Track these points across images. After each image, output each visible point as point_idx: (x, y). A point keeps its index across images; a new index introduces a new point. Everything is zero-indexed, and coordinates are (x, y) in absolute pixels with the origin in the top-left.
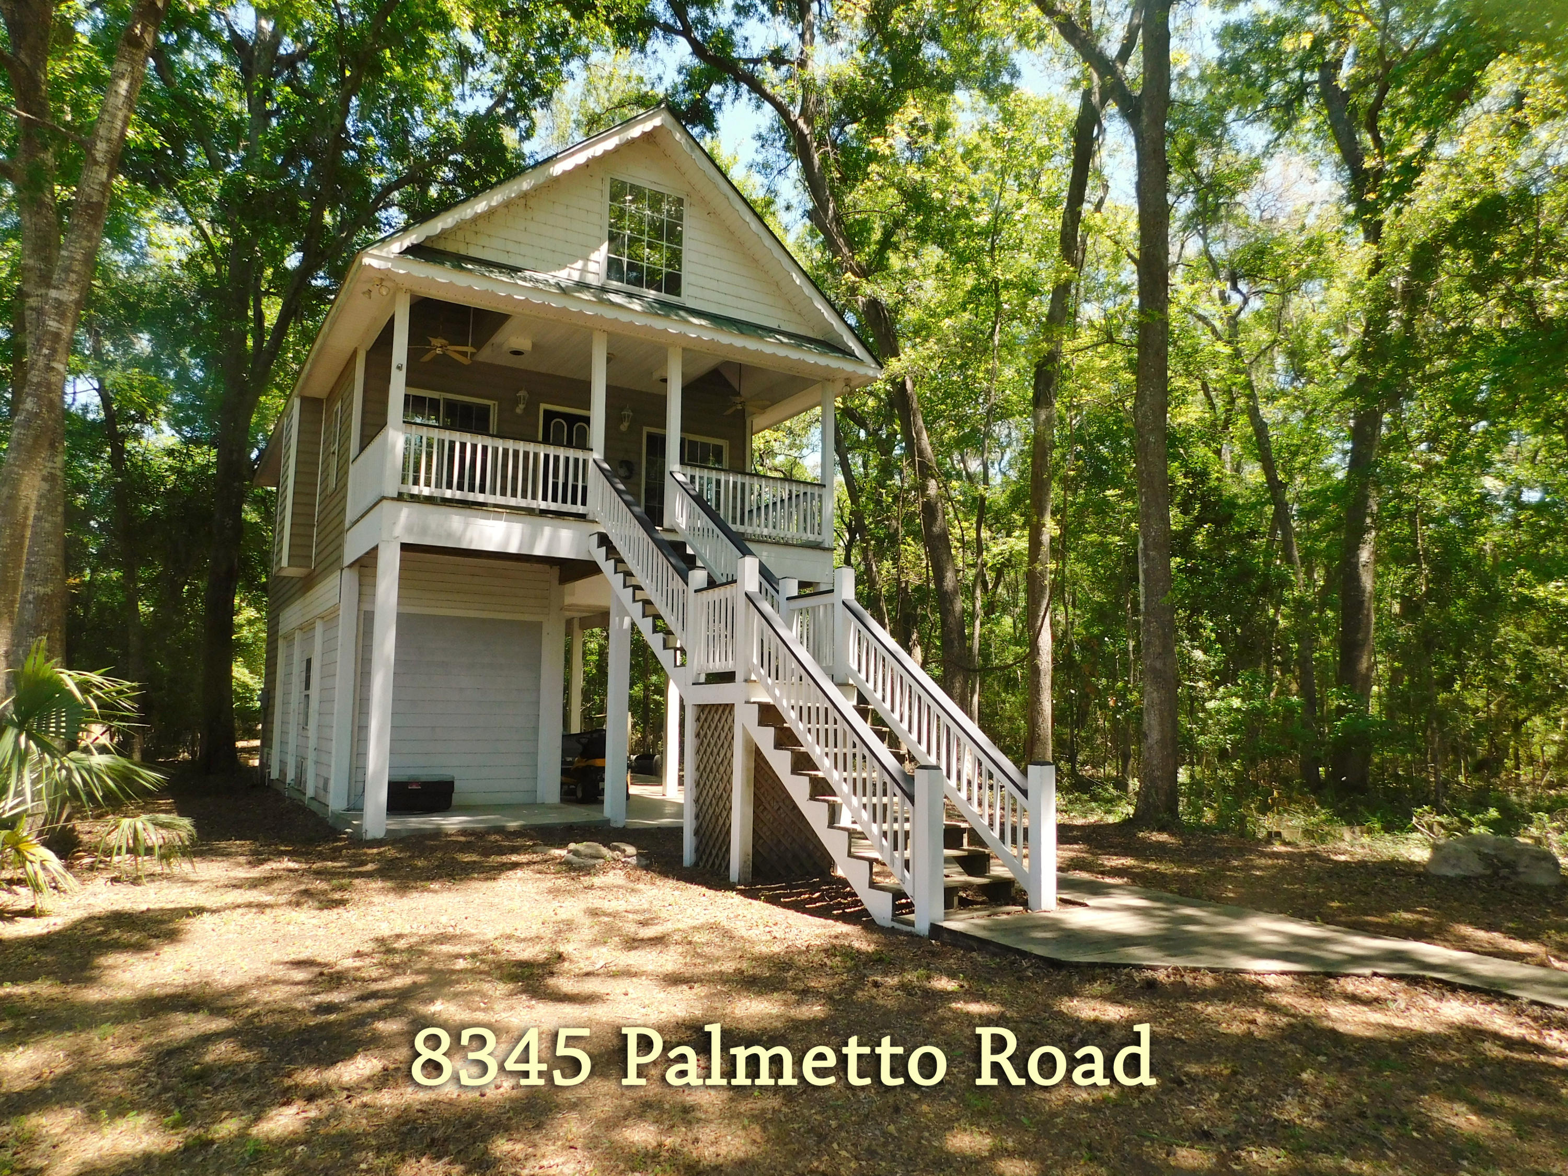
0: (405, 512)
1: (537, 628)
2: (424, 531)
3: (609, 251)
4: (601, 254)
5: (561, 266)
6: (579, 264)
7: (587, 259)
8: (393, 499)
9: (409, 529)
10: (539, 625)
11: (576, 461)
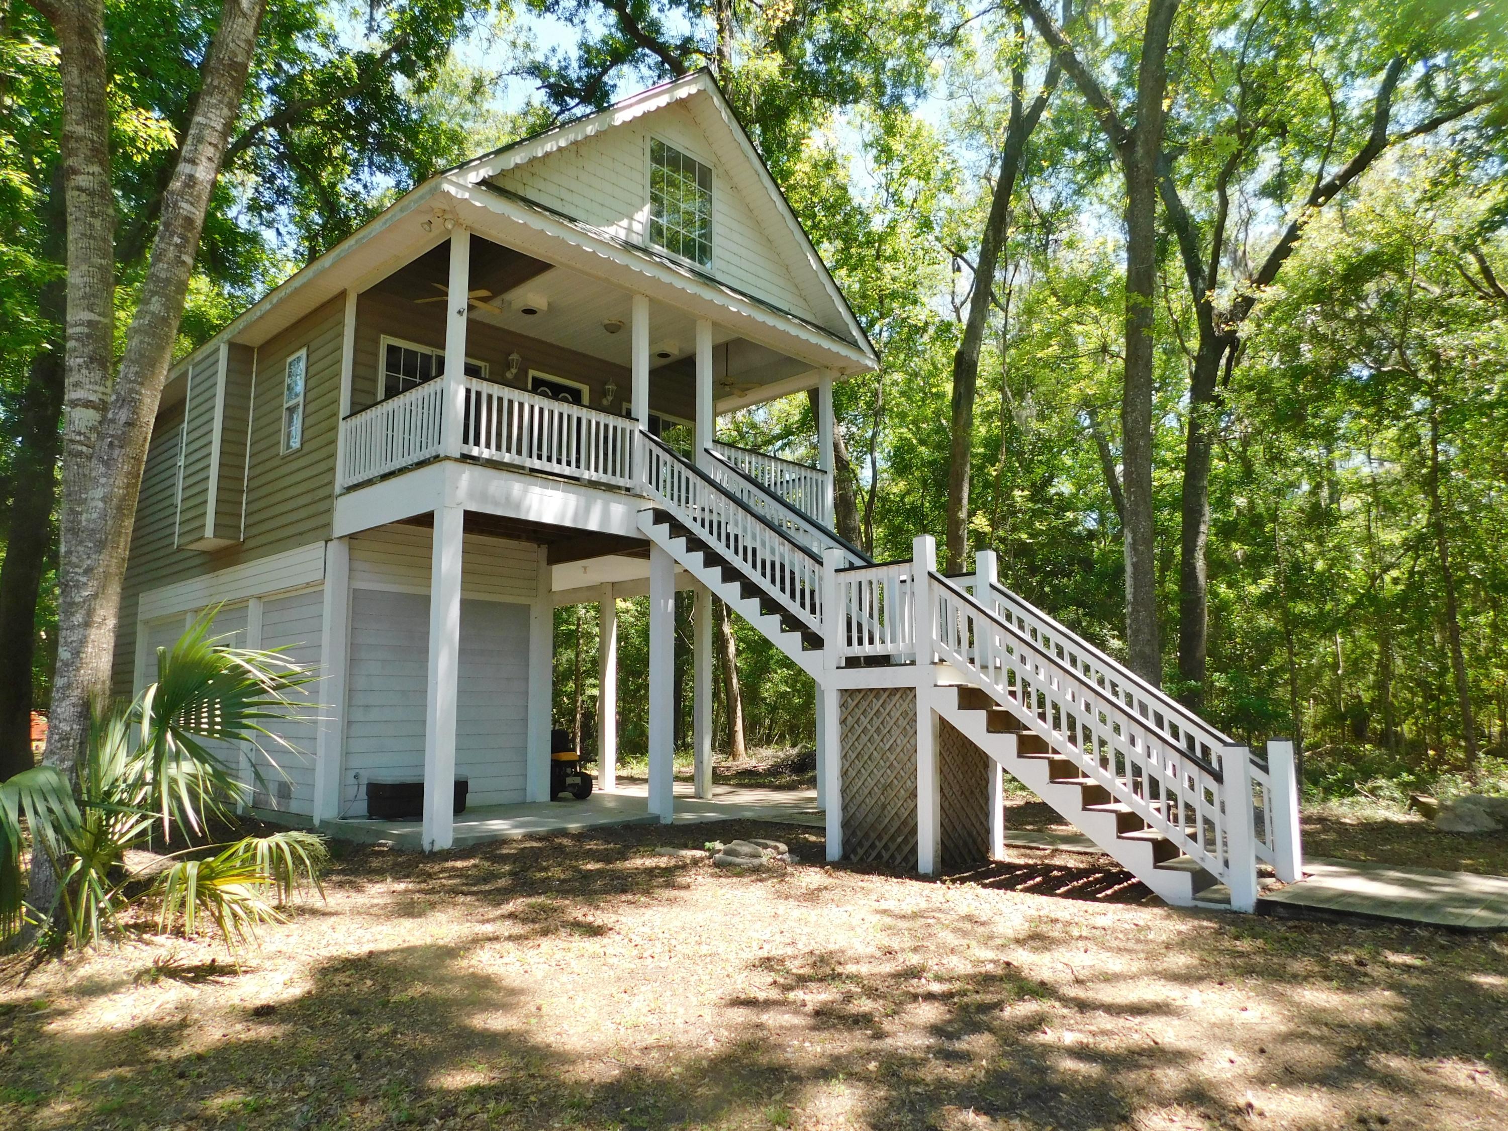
0: (467, 476)
1: (525, 610)
2: (484, 497)
3: (651, 213)
4: (644, 215)
5: (610, 223)
6: (625, 223)
7: (631, 218)
8: (456, 460)
9: (471, 495)
10: (526, 609)
11: (623, 430)
